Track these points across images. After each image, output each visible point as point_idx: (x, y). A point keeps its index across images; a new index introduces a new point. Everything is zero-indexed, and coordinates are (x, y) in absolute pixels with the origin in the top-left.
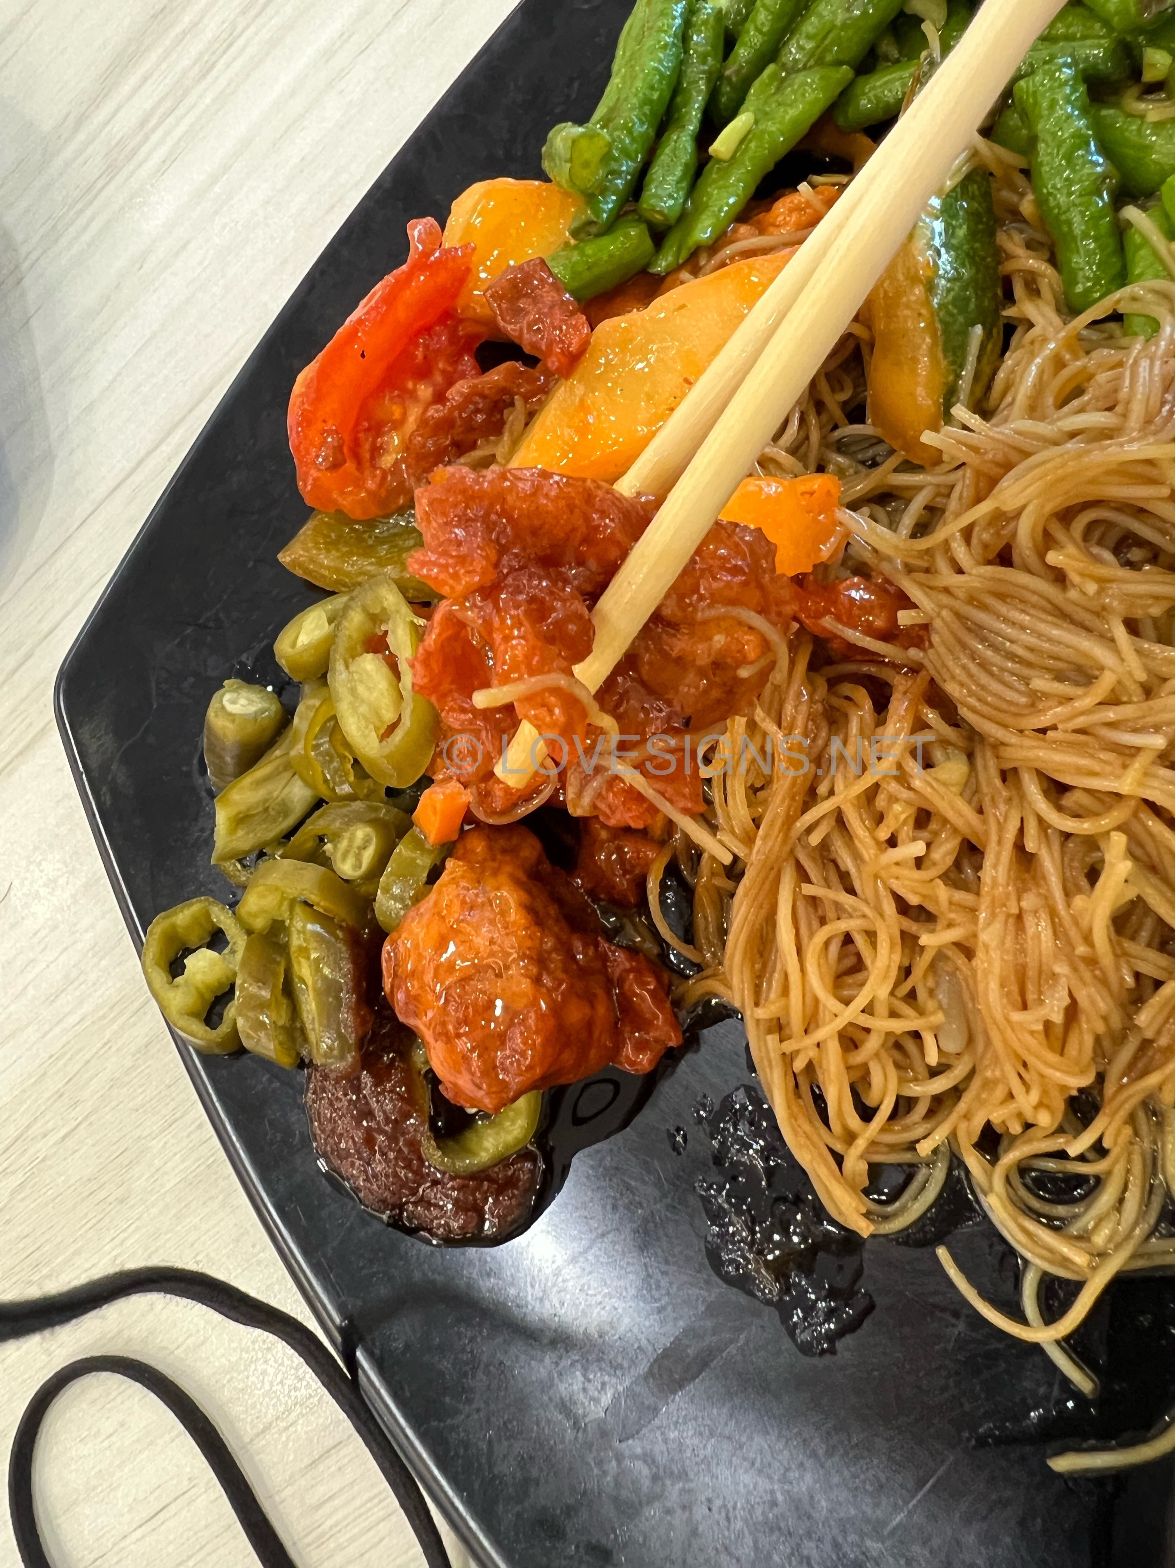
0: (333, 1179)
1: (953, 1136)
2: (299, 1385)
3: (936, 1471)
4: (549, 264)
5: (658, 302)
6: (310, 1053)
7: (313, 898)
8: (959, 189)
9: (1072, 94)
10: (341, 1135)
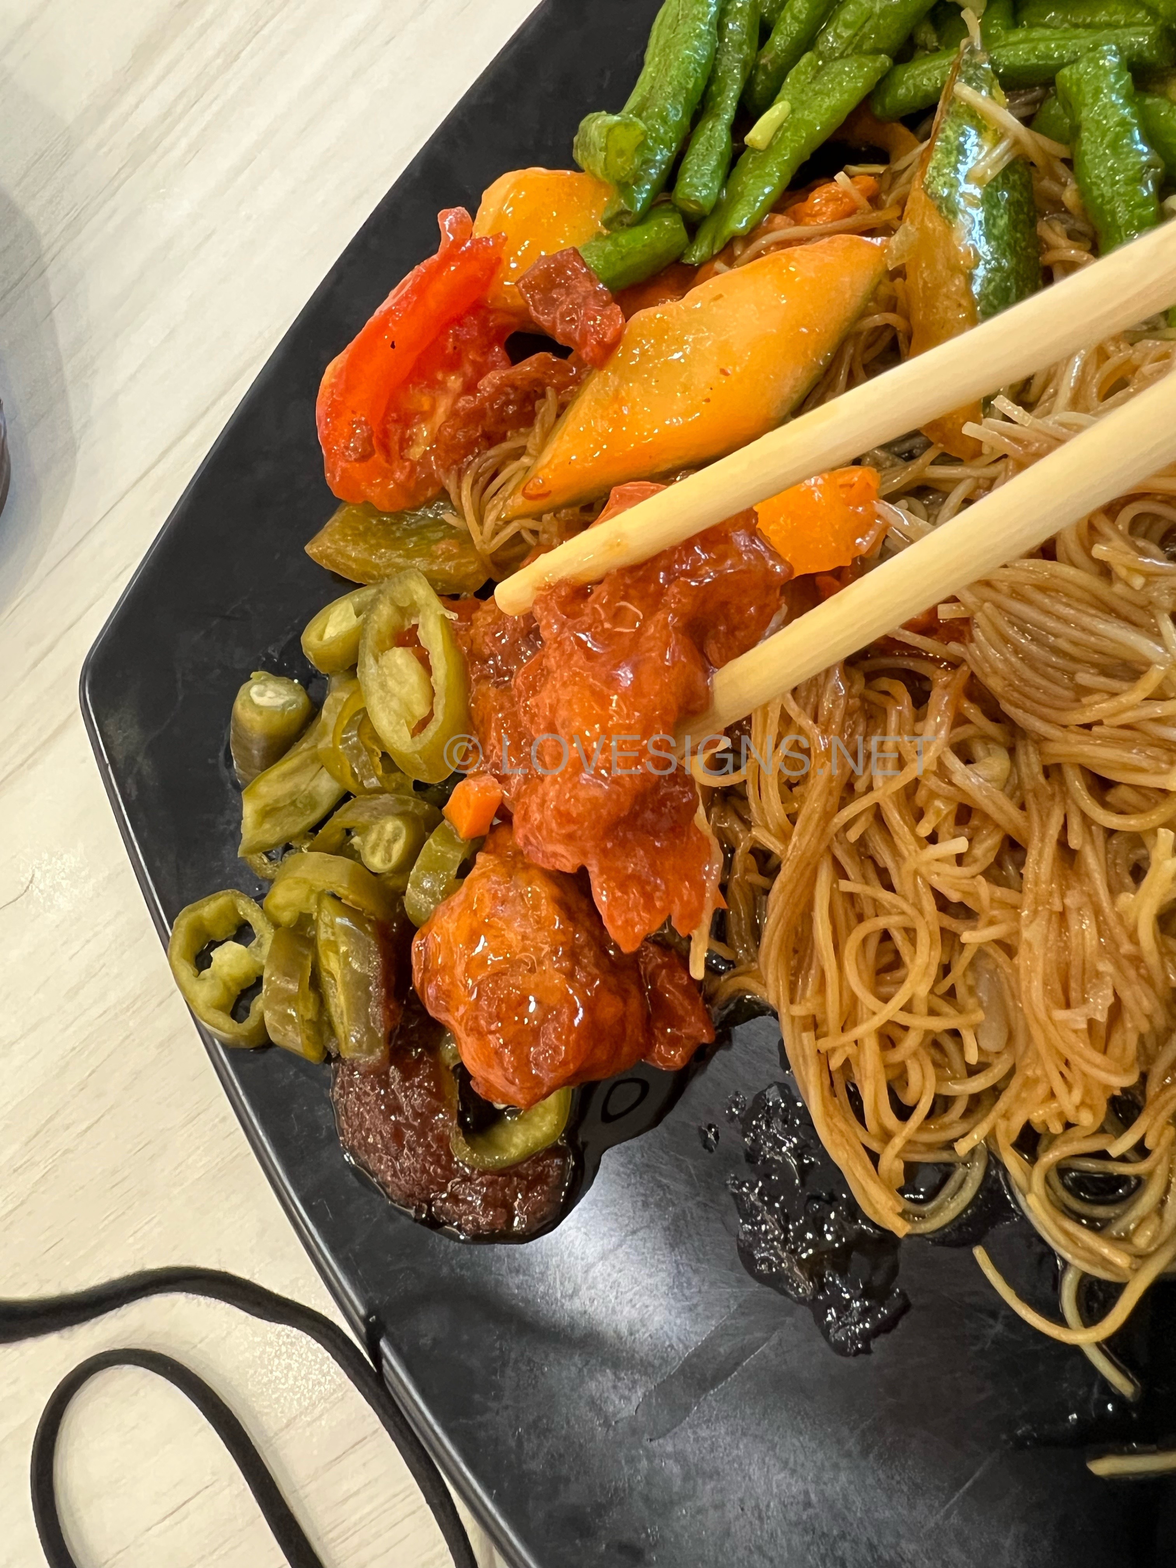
0: (361, 1174)
1: (992, 1136)
2: (323, 1380)
3: (972, 1474)
4: (583, 254)
5: (695, 292)
6: (338, 1046)
7: (341, 891)
8: (1000, 179)
9: (1116, 82)
10: (368, 1130)
